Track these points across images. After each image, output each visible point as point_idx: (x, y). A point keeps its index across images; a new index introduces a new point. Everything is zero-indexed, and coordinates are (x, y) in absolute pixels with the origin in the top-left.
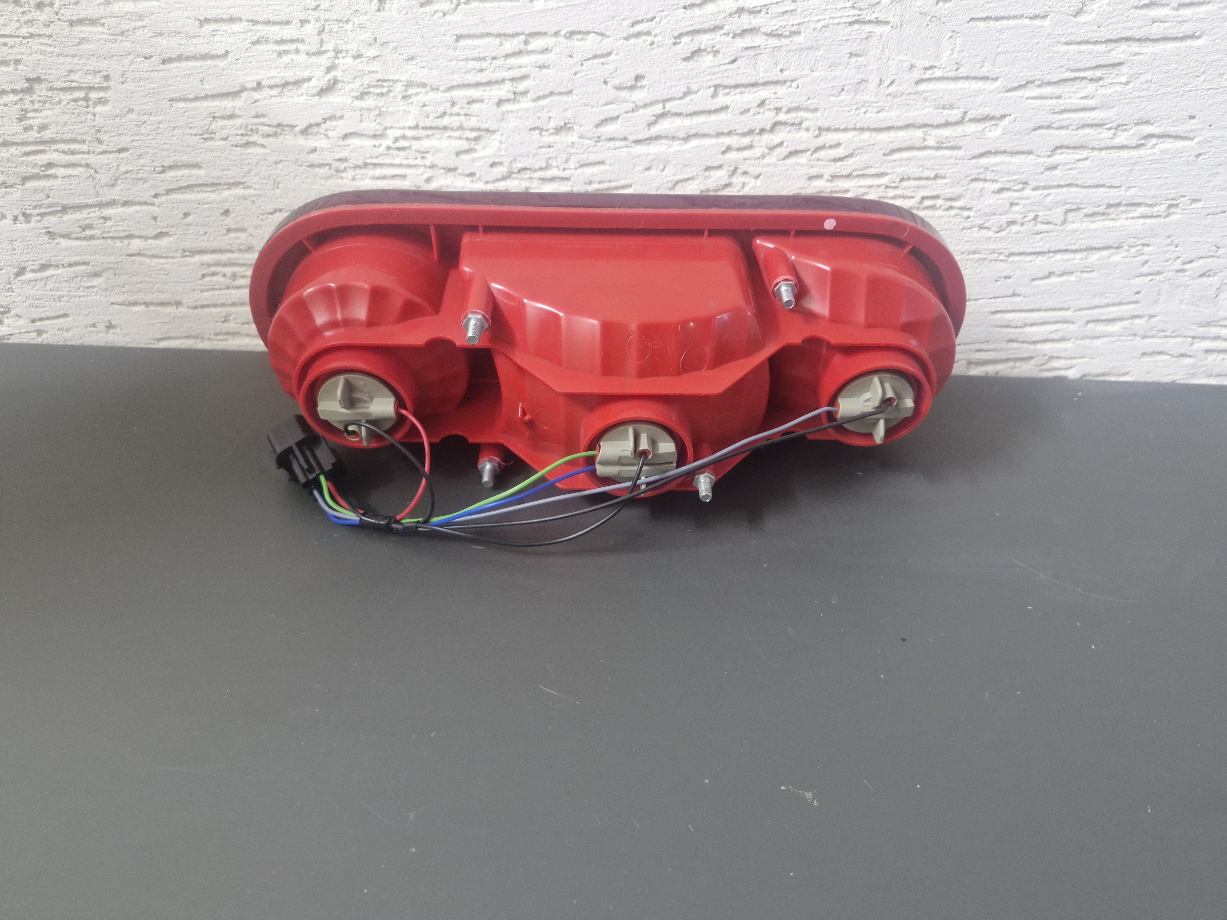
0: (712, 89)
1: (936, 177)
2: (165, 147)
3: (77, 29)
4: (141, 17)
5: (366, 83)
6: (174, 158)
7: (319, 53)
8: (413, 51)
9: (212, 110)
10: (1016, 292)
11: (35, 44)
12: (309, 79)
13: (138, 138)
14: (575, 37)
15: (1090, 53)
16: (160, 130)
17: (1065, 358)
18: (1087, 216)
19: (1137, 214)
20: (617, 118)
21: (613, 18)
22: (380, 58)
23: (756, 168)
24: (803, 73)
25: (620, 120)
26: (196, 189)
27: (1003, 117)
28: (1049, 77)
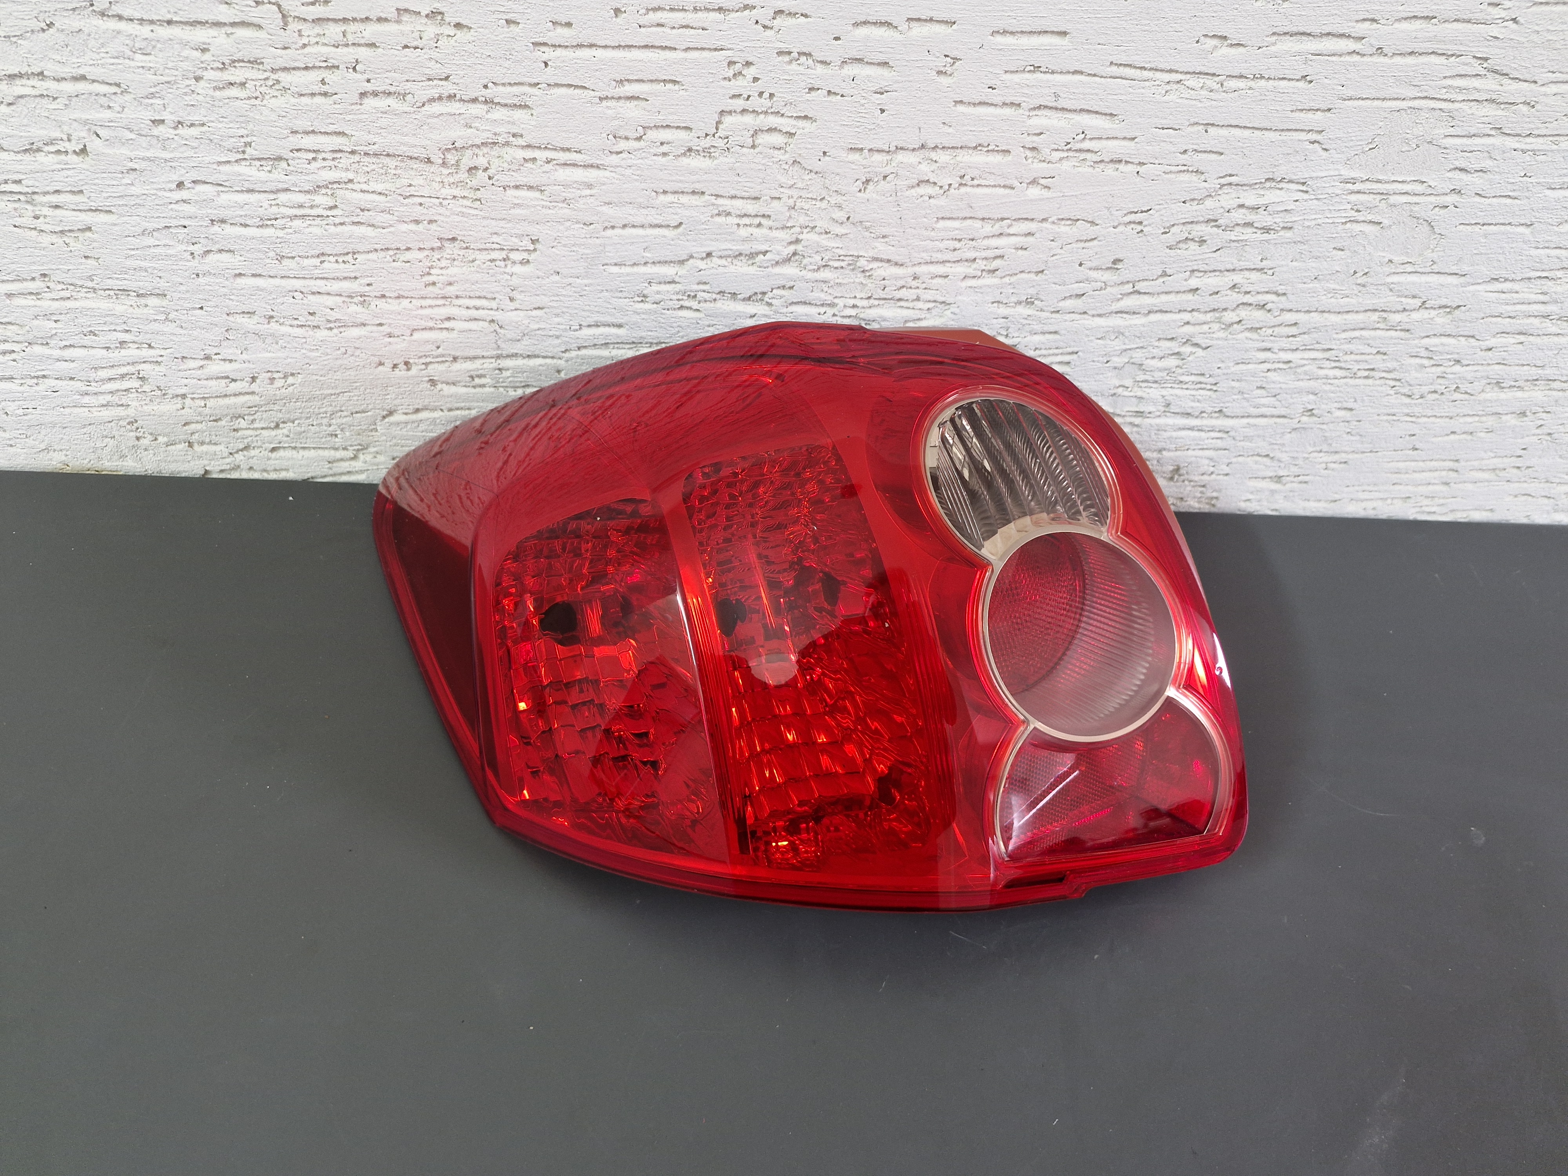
0: (1188, 273)
1: (1378, 352)
2: (587, 308)
3: (511, 192)
4: (590, 186)
5: (827, 258)
6: (596, 319)
7: (784, 228)
8: (885, 231)
9: (649, 276)
10: (1417, 447)
11: (456, 206)
12: (767, 252)
13: (557, 298)
14: (1063, 222)
15: (1558, 258)
16: (585, 293)
17: (1439, 498)
18: (1503, 388)
19: (1548, 387)
20: (1083, 295)
21: (1108, 209)
22: (848, 236)
23: (1207, 341)
24: (1283, 263)
25: (1083, 297)
26: (612, 346)
27: (1459, 306)
28: (1513, 275)
